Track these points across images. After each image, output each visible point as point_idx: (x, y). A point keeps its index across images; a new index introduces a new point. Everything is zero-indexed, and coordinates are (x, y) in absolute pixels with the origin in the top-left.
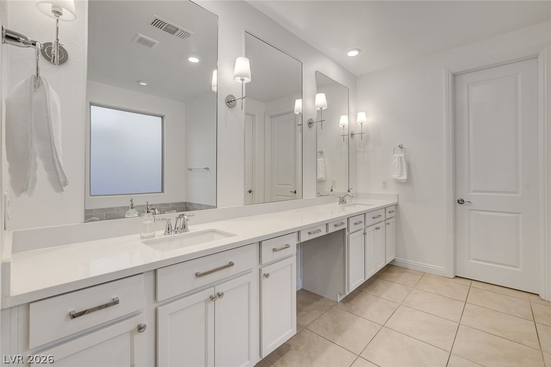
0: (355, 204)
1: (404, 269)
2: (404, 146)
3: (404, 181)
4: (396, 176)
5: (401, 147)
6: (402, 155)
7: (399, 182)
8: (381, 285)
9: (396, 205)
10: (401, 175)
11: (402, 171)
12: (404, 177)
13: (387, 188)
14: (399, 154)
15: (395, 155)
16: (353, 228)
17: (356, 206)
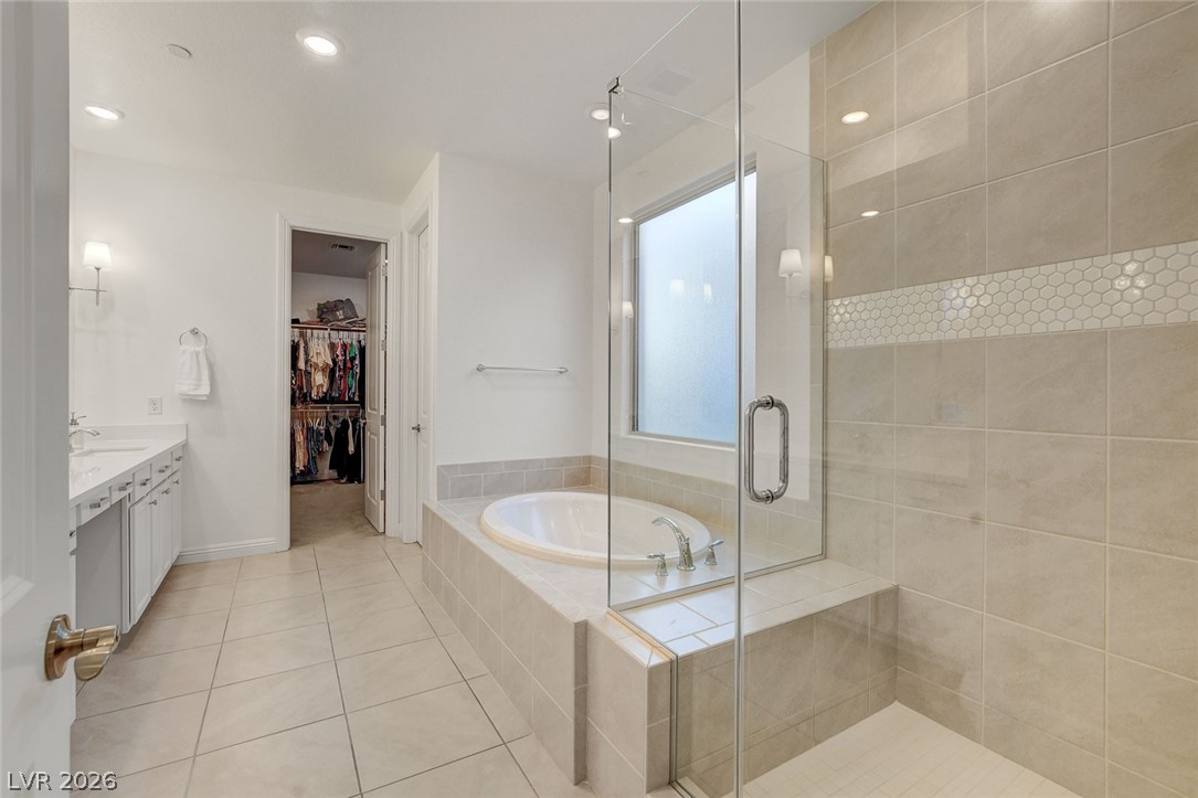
0: (91, 452)
1: (202, 566)
2: (202, 330)
3: (204, 398)
4: (186, 387)
5: (195, 332)
6: (201, 349)
7: (191, 400)
8: (174, 601)
9: (185, 446)
10: (198, 386)
11: (199, 379)
12: (205, 390)
13: (161, 414)
14: (191, 346)
15: (182, 348)
16: (139, 492)
17: (97, 454)
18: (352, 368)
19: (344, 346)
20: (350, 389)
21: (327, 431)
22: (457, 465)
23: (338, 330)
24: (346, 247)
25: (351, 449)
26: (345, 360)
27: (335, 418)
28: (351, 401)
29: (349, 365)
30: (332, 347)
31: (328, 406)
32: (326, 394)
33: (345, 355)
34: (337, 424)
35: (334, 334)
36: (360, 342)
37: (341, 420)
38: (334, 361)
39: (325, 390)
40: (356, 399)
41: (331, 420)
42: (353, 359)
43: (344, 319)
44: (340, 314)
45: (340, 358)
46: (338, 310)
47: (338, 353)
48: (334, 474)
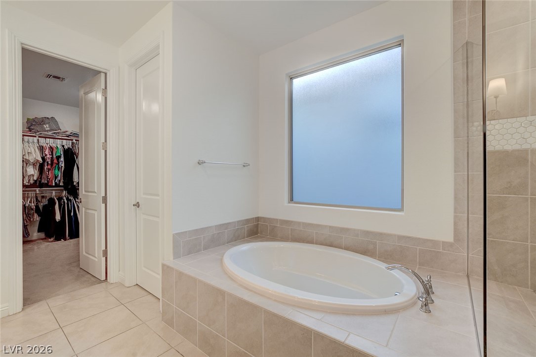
18: (58, 164)
19: (51, 149)
20: (56, 178)
21: (37, 207)
22: (187, 232)
23: (45, 138)
24: (58, 78)
25: (58, 217)
26: (52, 158)
27: (43, 197)
28: (57, 185)
29: (55, 161)
30: (41, 149)
31: (37, 189)
32: (35, 181)
33: (52, 155)
34: (45, 202)
35: (42, 140)
36: (63, 146)
37: (48, 198)
38: (43, 158)
39: (35, 178)
40: (61, 184)
41: (39, 199)
42: (58, 157)
43: (50, 130)
44: (46, 127)
45: (48, 156)
46: (44, 124)
47: (47, 152)
48: (42, 235)
